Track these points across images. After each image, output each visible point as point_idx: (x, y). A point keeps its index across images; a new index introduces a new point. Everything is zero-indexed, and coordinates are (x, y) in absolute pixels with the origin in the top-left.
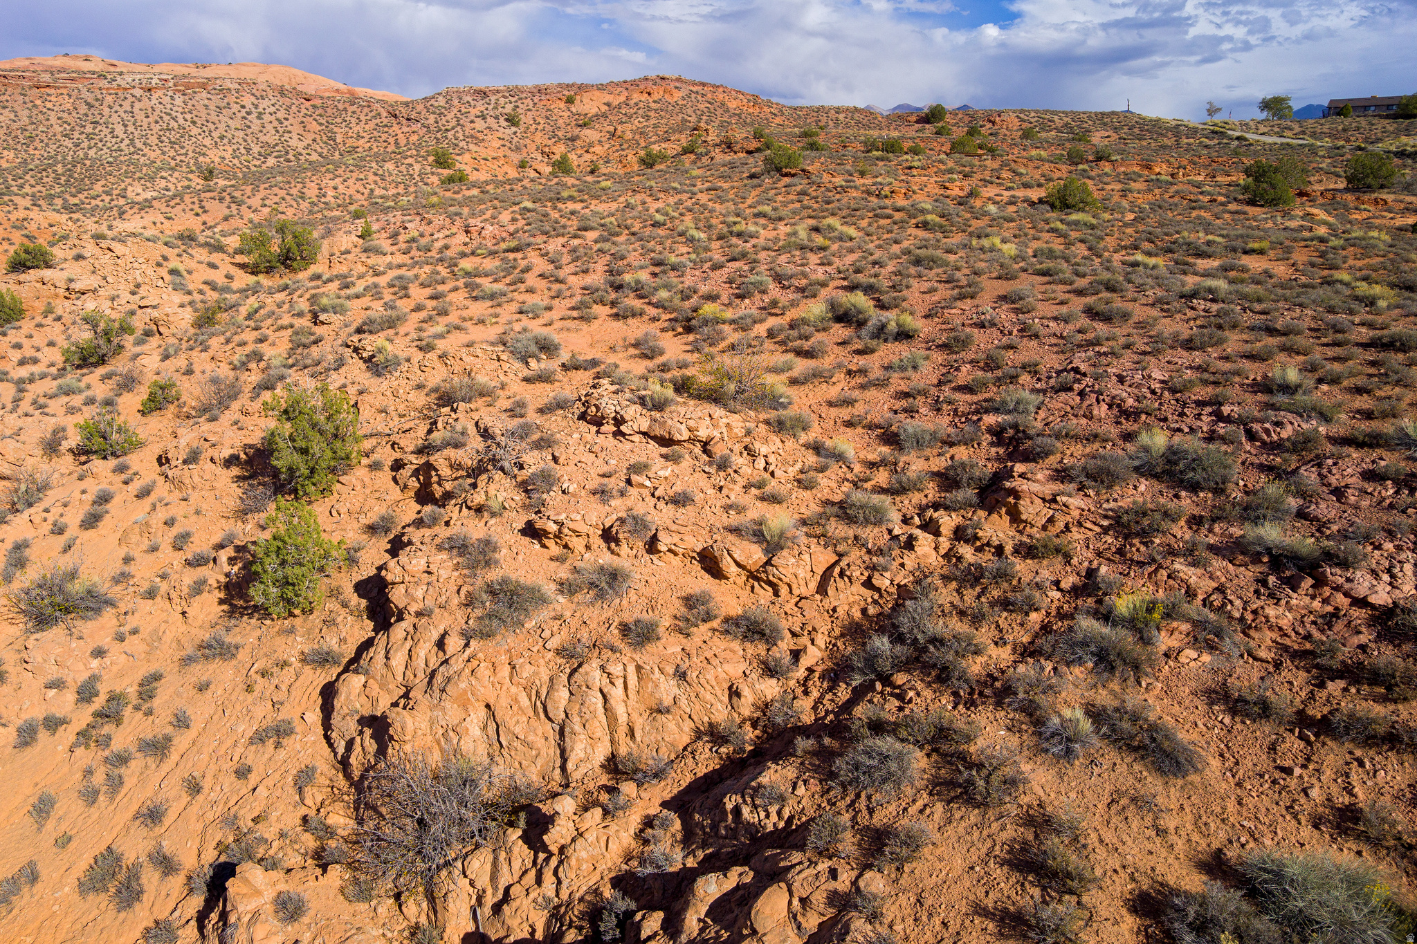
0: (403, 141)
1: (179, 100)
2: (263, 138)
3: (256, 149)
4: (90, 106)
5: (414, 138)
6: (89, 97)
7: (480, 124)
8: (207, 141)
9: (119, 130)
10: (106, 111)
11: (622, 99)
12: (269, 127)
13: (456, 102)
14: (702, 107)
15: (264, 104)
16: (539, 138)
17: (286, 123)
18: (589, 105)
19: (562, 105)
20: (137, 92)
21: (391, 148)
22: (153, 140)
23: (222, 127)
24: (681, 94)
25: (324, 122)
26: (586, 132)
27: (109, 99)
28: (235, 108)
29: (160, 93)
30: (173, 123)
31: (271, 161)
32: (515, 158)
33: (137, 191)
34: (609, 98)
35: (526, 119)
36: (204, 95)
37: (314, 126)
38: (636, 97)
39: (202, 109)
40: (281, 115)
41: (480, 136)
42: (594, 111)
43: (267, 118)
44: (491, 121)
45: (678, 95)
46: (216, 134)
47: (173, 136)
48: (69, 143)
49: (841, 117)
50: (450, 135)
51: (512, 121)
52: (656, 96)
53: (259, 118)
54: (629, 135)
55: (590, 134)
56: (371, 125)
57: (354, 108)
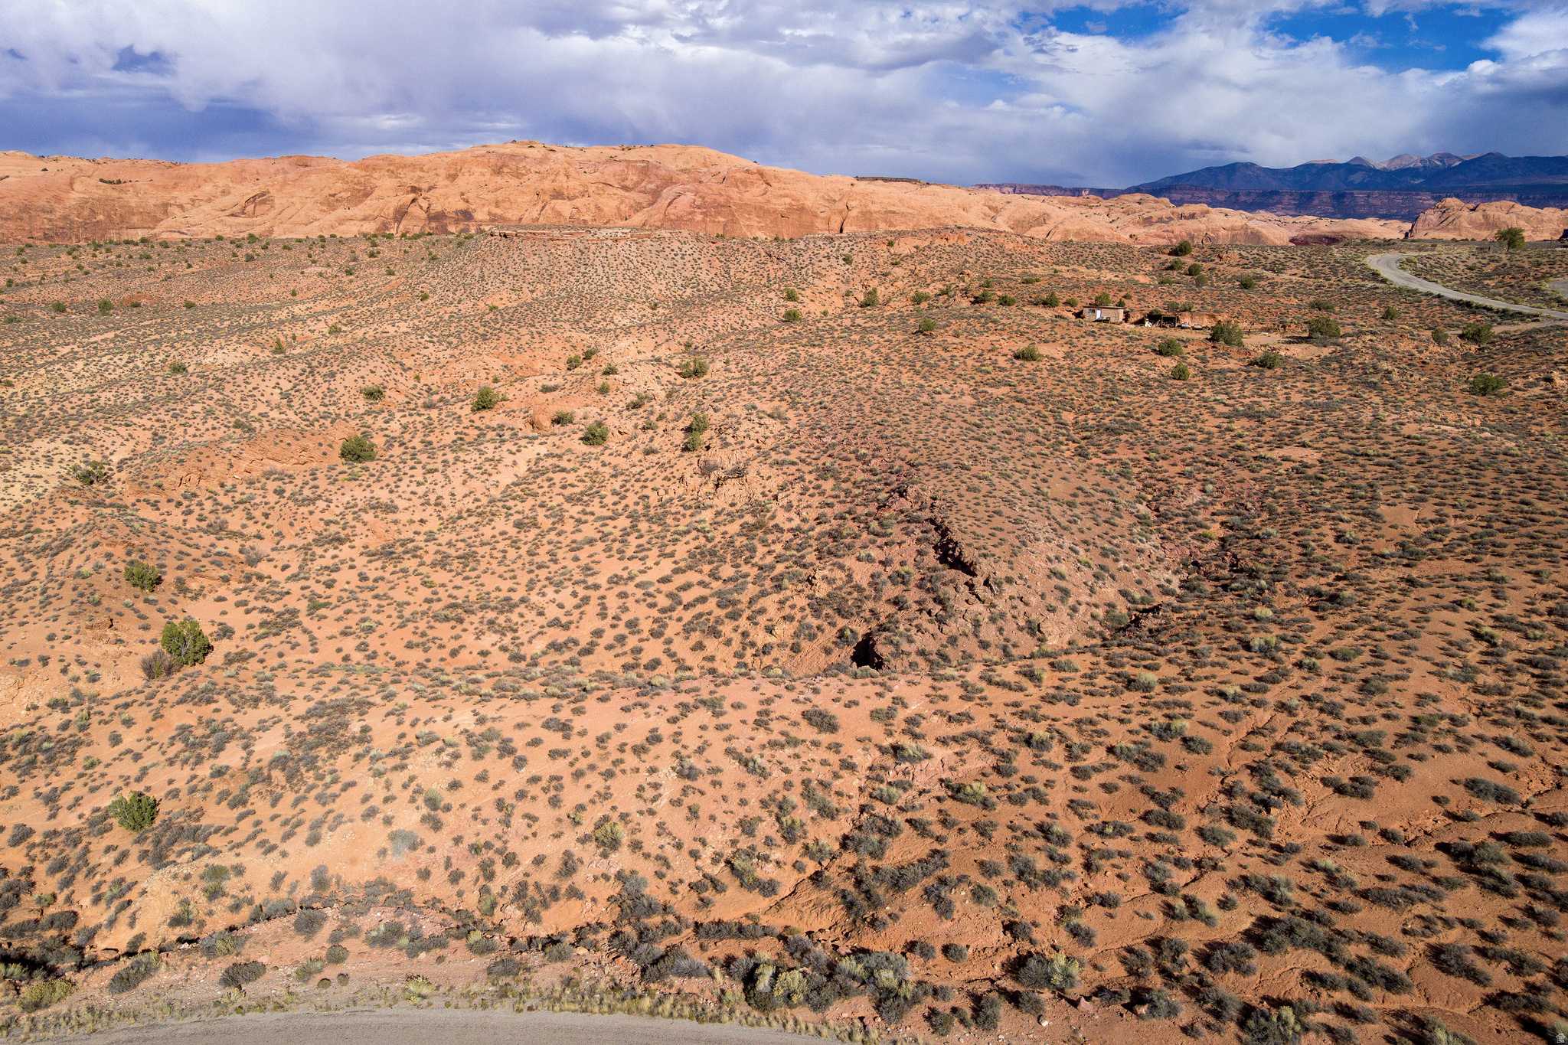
0: (772, 276)
1: (633, 248)
2: (685, 274)
3: (680, 282)
4: (581, 253)
5: (780, 273)
6: (580, 246)
7: (825, 263)
8: (651, 278)
9: (600, 270)
10: (592, 256)
11: (927, 243)
12: (688, 265)
13: (811, 245)
14: (983, 250)
15: (686, 247)
16: (864, 274)
17: (700, 262)
18: (904, 247)
19: (885, 247)
20: (609, 242)
21: (764, 281)
22: (620, 278)
23: (659, 266)
24: (971, 239)
25: (724, 260)
26: (896, 269)
27: (593, 247)
28: (668, 251)
29: (622, 242)
30: (630, 265)
31: (689, 291)
32: (844, 288)
33: (621, 320)
34: (918, 243)
35: (857, 259)
36: (649, 242)
37: (717, 264)
38: (938, 242)
39: (647, 253)
40: (696, 256)
41: (823, 272)
42: (907, 252)
43: (687, 258)
44: (833, 260)
45: (968, 240)
46: (656, 272)
47: (631, 274)
48: (572, 279)
49: (1101, 252)
50: (803, 272)
51: (847, 260)
52: (951, 242)
53: (683, 259)
54: (923, 273)
55: (898, 271)
56: (754, 262)
57: (743, 249)
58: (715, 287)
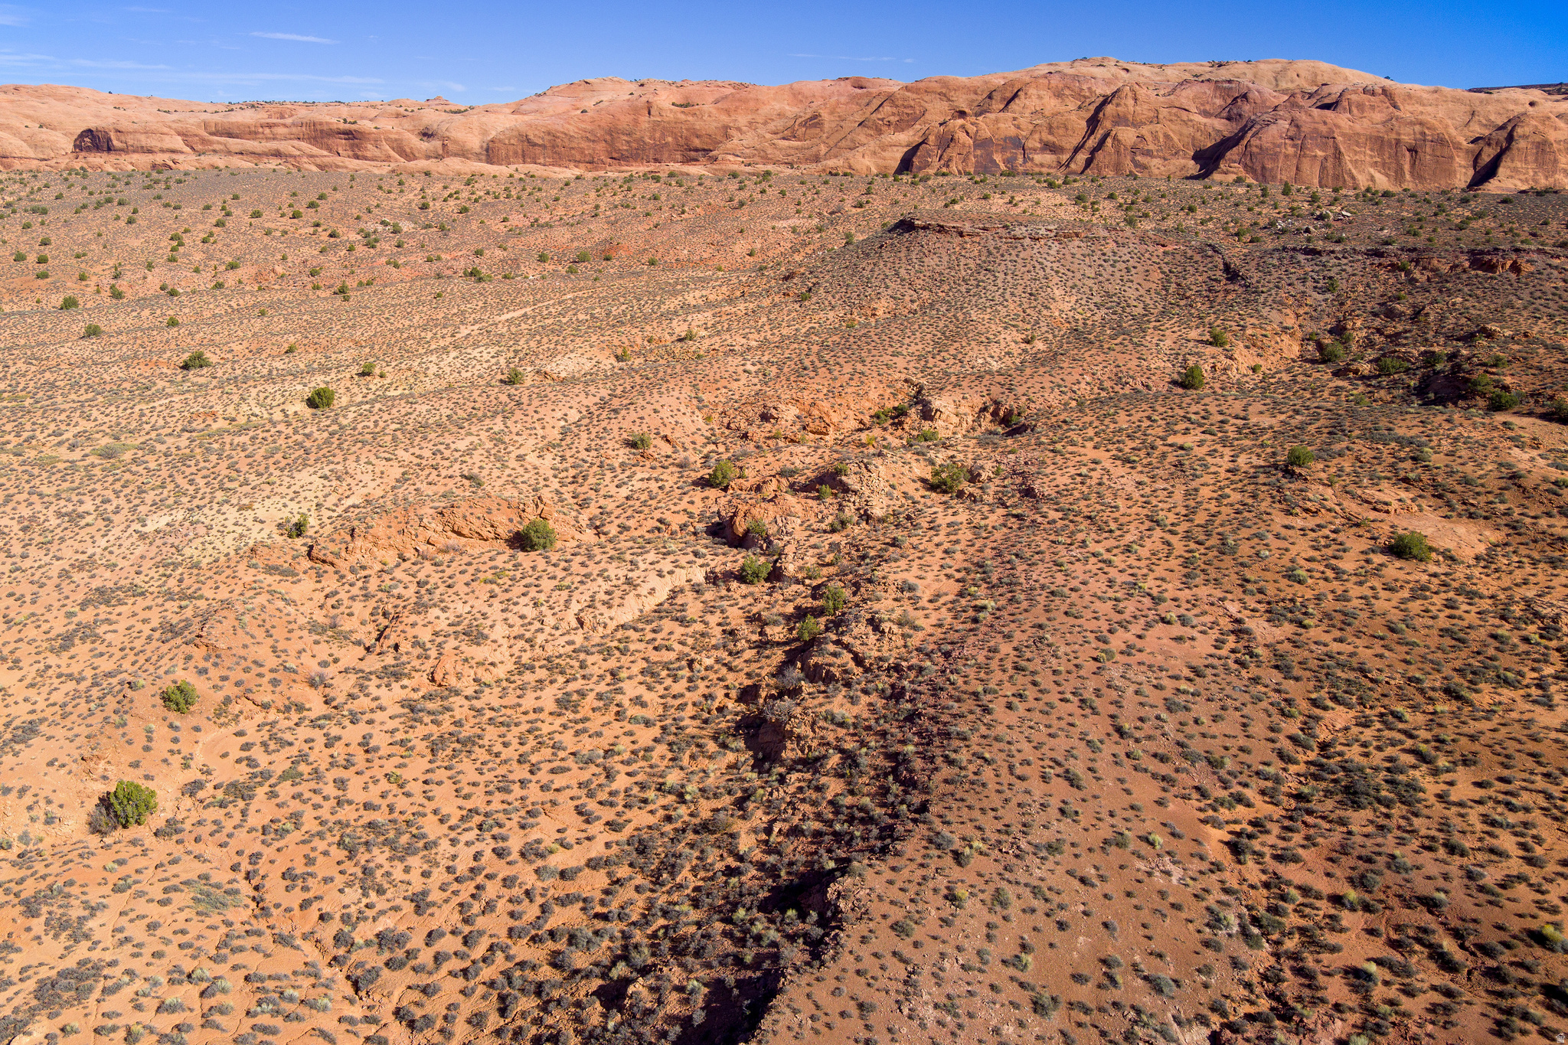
0: (1219, 301)
2: (1106, 288)
3: (1097, 299)
4: (990, 253)
5: (1230, 297)
6: (992, 246)
7: (1297, 288)
12: (1118, 275)
13: (1288, 259)
15: (1121, 252)
16: (1346, 309)
17: (1133, 271)
19: (1391, 271)
20: (1027, 241)
23: (1078, 275)
25: (1166, 270)
30: (1041, 273)
33: (974, 358)
36: (1077, 242)
39: (1069, 257)
40: (1132, 264)
41: (1289, 301)
42: (1421, 281)
43: (1121, 266)
44: (1309, 284)
46: (1070, 283)
50: (1262, 298)
51: (1330, 286)
53: (1113, 266)
58: (1140, 310)
